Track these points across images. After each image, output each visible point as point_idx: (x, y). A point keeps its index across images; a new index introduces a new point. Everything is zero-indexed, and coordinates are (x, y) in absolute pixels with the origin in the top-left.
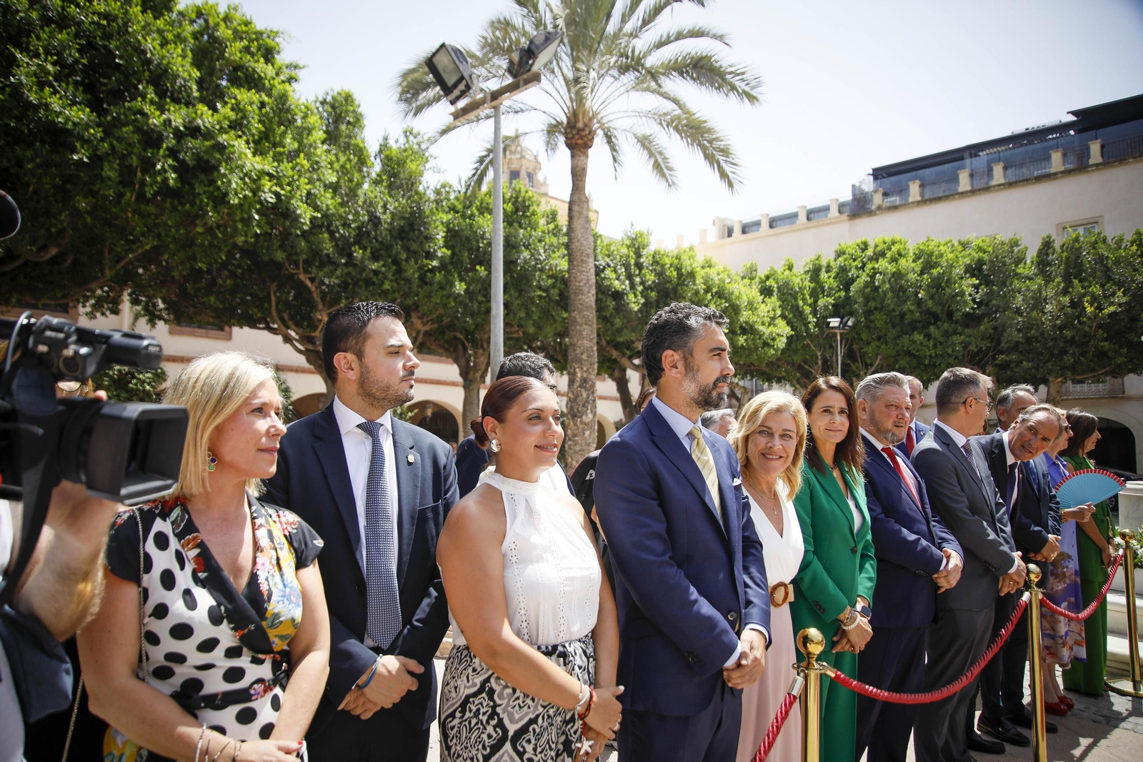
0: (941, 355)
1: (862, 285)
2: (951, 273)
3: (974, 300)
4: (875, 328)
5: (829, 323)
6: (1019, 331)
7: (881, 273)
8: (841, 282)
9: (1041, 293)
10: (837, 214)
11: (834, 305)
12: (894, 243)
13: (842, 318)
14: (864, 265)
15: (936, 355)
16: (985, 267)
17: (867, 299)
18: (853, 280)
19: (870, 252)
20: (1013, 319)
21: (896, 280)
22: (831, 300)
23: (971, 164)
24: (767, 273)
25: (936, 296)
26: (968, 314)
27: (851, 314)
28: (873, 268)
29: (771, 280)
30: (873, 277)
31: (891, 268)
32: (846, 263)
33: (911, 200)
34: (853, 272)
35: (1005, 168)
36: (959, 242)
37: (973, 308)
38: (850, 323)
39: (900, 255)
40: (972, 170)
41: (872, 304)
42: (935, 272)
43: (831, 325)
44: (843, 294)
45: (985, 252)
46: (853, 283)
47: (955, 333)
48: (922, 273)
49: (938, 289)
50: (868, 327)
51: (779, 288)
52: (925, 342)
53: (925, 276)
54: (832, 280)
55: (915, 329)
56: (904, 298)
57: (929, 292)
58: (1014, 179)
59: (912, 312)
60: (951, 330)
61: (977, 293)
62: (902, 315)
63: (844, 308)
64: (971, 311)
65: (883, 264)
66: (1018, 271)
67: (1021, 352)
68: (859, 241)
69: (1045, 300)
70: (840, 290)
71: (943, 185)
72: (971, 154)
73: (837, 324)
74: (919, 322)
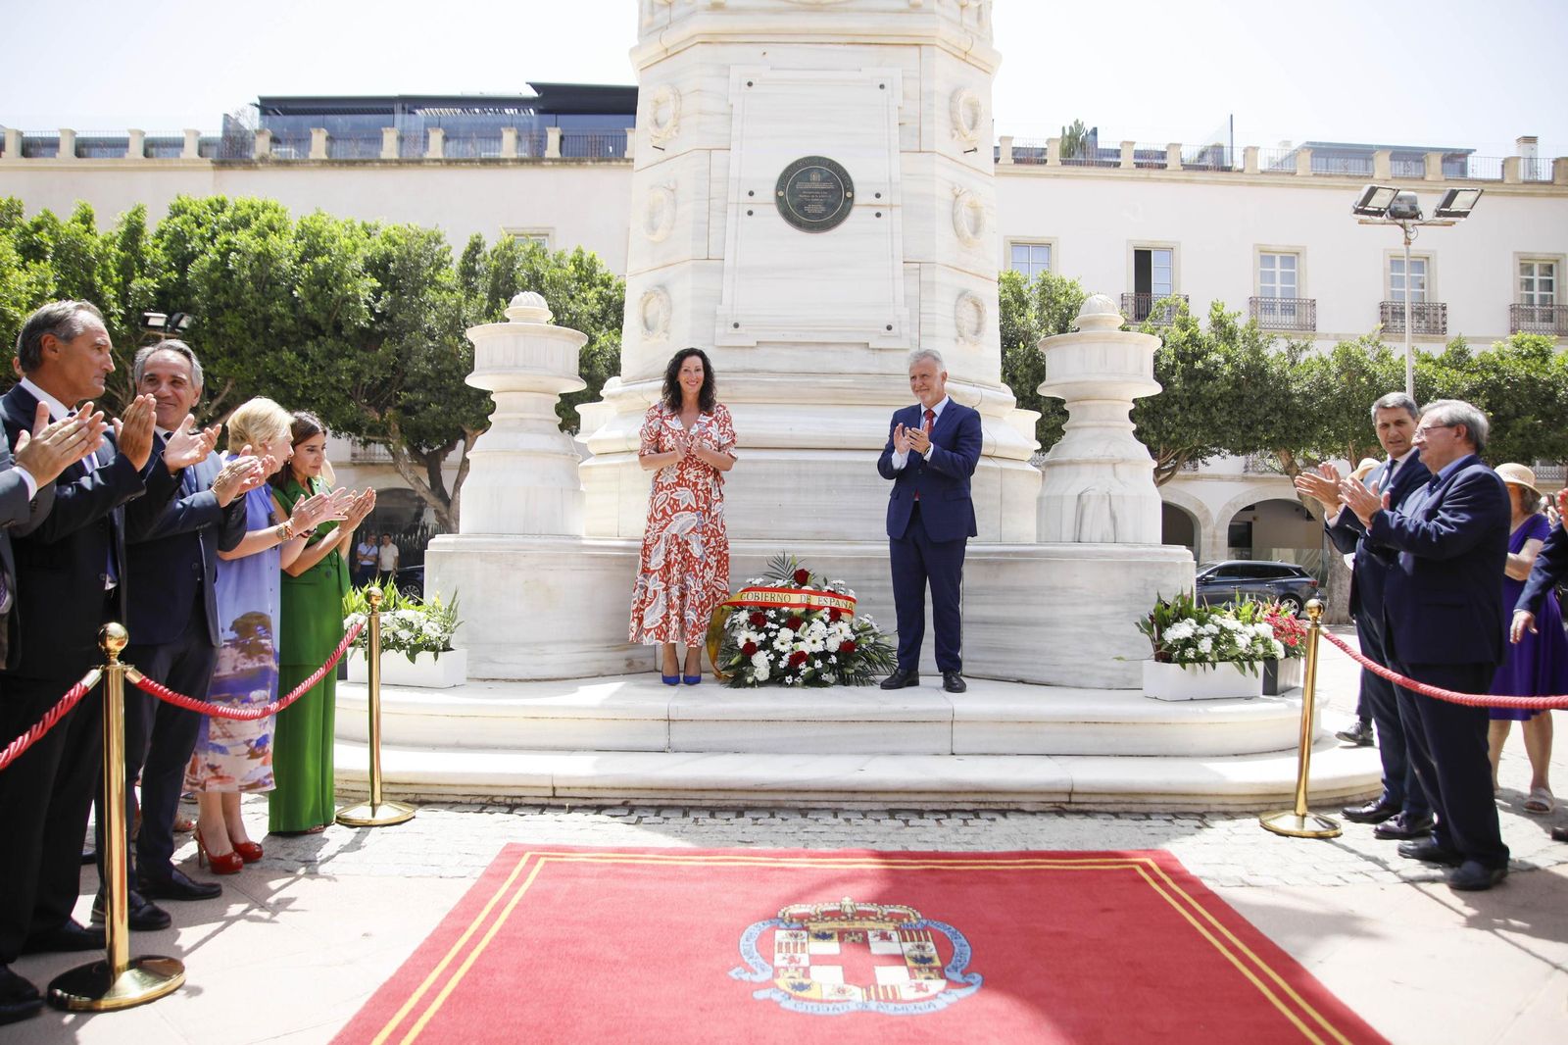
0: (321, 386)
1: (206, 265)
2: (343, 267)
3: (372, 310)
4: (225, 336)
5: (148, 318)
6: (429, 360)
7: (238, 251)
8: (174, 256)
9: (459, 311)
10: (196, 156)
11: (158, 292)
12: (265, 208)
13: (170, 315)
14: (215, 235)
15: (314, 385)
16: (391, 265)
17: (215, 289)
18: (193, 256)
19: (225, 217)
20: (422, 343)
21: (261, 265)
22: (152, 283)
23: (403, 121)
24: (36, 219)
25: (319, 298)
26: (363, 328)
27: (188, 309)
28: (228, 243)
29: (44, 233)
30: (225, 255)
31: (256, 246)
32: (185, 227)
33: (312, 156)
34: (195, 244)
35: (446, 139)
36: (364, 227)
37: (369, 321)
38: (184, 324)
39: (272, 228)
40: (402, 131)
41: (221, 298)
42: (320, 261)
43: (151, 322)
44: (175, 275)
45: (395, 243)
46: (192, 261)
47: (341, 355)
48: (302, 260)
49: (322, 287)
50: (214, 333)
51: (58, 250)
52: (298, 363)
53: (306, 265)
54: (159, 252)
55: (285, 342)
56: (273, 295)
57: (309, 291)
58: (453, 156)
59: (282, 316)
60: (337, 350)
61: (377, 300)
62: (267, 320)
63: (175, 298)
64: (368, 325)
65: (242, 238)
66: (438, 278)
67: (430, 390)
68: (212, 198)
69: (464, 321)
70: (171, 269)
71: (361, 144)
72: (404, 108)
73: (161, 323)
74: (293, 333)
